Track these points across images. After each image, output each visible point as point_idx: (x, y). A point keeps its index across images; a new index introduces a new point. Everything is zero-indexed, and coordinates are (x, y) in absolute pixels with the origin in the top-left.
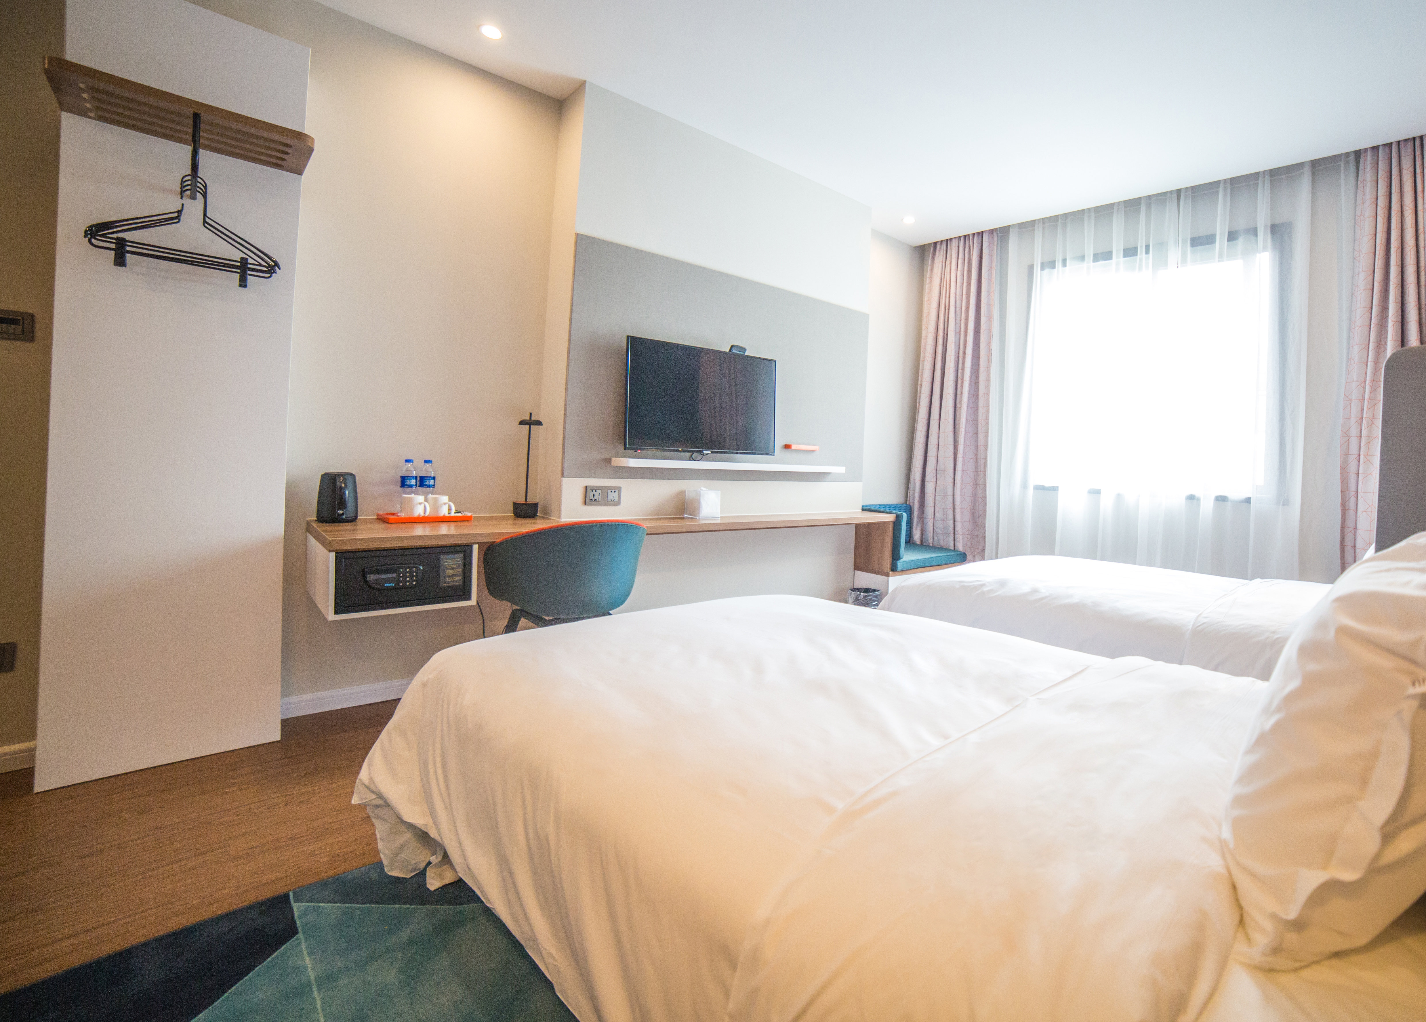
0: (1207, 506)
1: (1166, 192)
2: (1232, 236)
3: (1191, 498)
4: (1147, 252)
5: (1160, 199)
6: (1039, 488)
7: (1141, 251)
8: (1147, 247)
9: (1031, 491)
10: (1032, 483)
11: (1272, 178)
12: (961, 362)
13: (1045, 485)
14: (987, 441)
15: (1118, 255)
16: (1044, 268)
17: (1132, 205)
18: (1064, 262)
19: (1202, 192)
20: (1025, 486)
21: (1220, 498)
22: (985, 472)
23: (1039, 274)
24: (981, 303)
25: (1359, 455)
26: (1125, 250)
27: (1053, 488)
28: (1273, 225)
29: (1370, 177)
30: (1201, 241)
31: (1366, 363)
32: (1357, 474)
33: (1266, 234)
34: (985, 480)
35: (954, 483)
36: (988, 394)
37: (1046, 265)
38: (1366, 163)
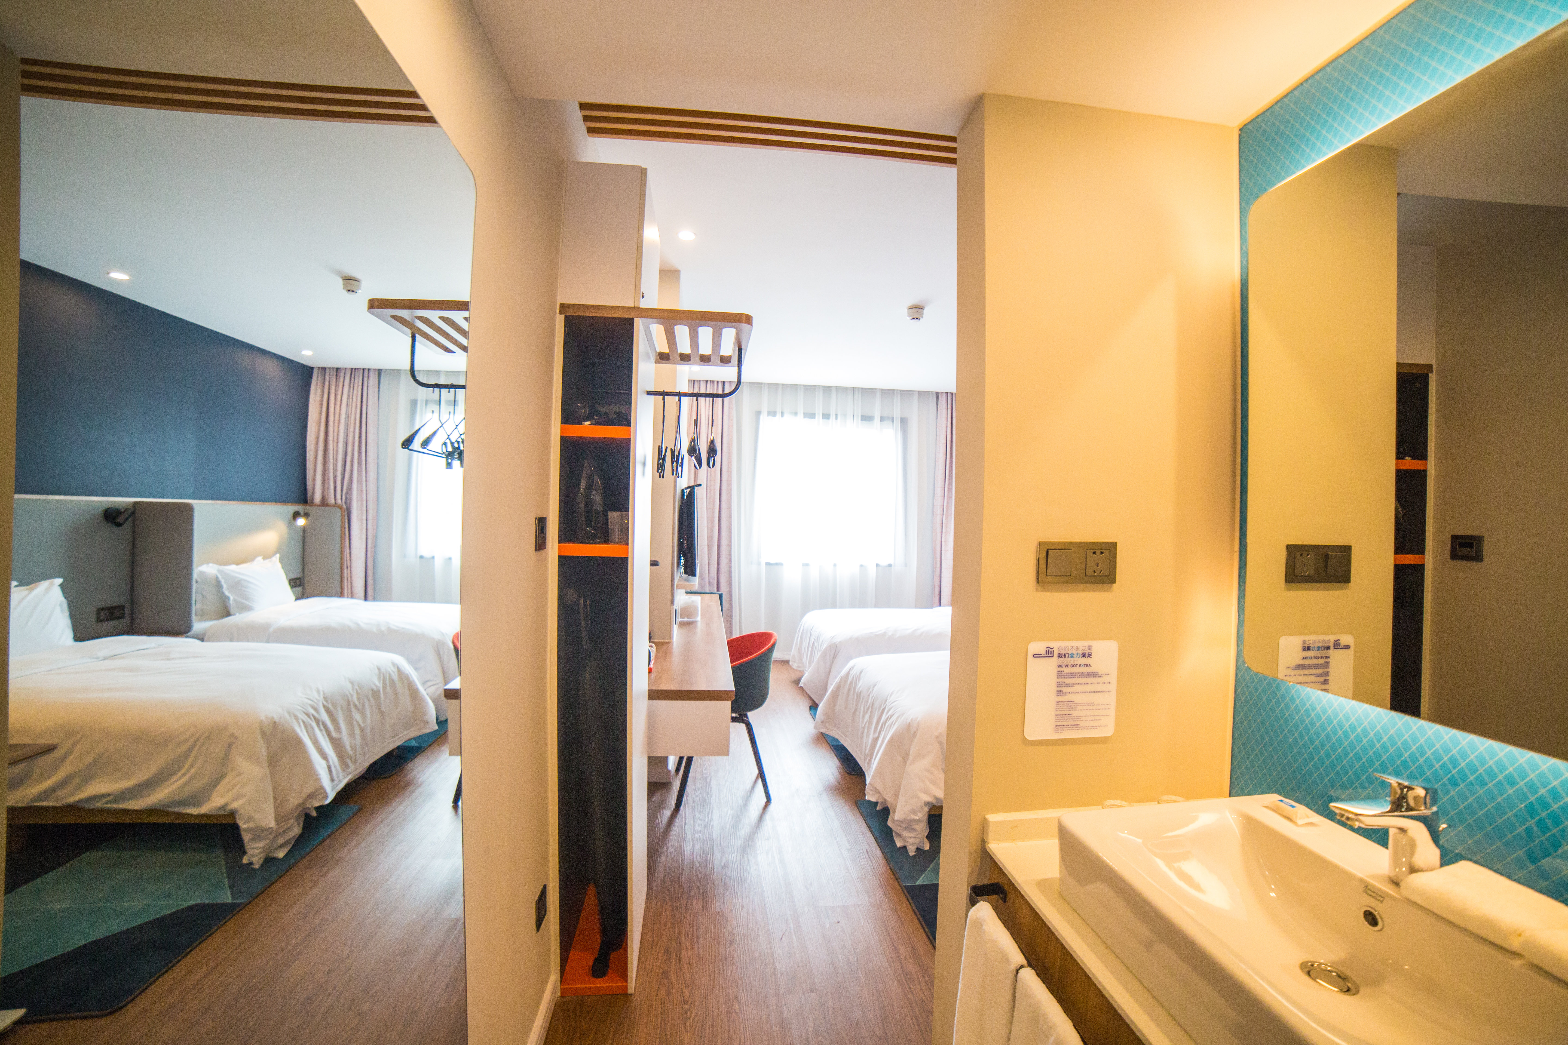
0: (872, 572)
2: (882, 419)
3: (861, 566)
4: (836, 418)
6: (768, 564)
7: (833, 417)
8: (836, 415)
9: (764, 566)
10: (763, 561)
11: (901, 394)
12: (711, 475)
13: (772, 562)
14: (730, 532)
15: (819, 417)
16: (768, 415)
17: (827, 389)
18: (782, 414)
19: (867, 392)
20: (759, 564)
21: (877, 565)
22: (730, 555)
23: (764, 418)
24: (724, 433)
25: (941, 541)
26: (823, 414)
27: (777, 564)
28: (901, 418)
29: (944, 406)
30: (867, 418)
31: (944, 496)
32: (941, 550)
33: (898, 422)
34: (730, 561)
35: (709, 564)
36: (731, 499)
37: (769, 413)
38: (943, 399)
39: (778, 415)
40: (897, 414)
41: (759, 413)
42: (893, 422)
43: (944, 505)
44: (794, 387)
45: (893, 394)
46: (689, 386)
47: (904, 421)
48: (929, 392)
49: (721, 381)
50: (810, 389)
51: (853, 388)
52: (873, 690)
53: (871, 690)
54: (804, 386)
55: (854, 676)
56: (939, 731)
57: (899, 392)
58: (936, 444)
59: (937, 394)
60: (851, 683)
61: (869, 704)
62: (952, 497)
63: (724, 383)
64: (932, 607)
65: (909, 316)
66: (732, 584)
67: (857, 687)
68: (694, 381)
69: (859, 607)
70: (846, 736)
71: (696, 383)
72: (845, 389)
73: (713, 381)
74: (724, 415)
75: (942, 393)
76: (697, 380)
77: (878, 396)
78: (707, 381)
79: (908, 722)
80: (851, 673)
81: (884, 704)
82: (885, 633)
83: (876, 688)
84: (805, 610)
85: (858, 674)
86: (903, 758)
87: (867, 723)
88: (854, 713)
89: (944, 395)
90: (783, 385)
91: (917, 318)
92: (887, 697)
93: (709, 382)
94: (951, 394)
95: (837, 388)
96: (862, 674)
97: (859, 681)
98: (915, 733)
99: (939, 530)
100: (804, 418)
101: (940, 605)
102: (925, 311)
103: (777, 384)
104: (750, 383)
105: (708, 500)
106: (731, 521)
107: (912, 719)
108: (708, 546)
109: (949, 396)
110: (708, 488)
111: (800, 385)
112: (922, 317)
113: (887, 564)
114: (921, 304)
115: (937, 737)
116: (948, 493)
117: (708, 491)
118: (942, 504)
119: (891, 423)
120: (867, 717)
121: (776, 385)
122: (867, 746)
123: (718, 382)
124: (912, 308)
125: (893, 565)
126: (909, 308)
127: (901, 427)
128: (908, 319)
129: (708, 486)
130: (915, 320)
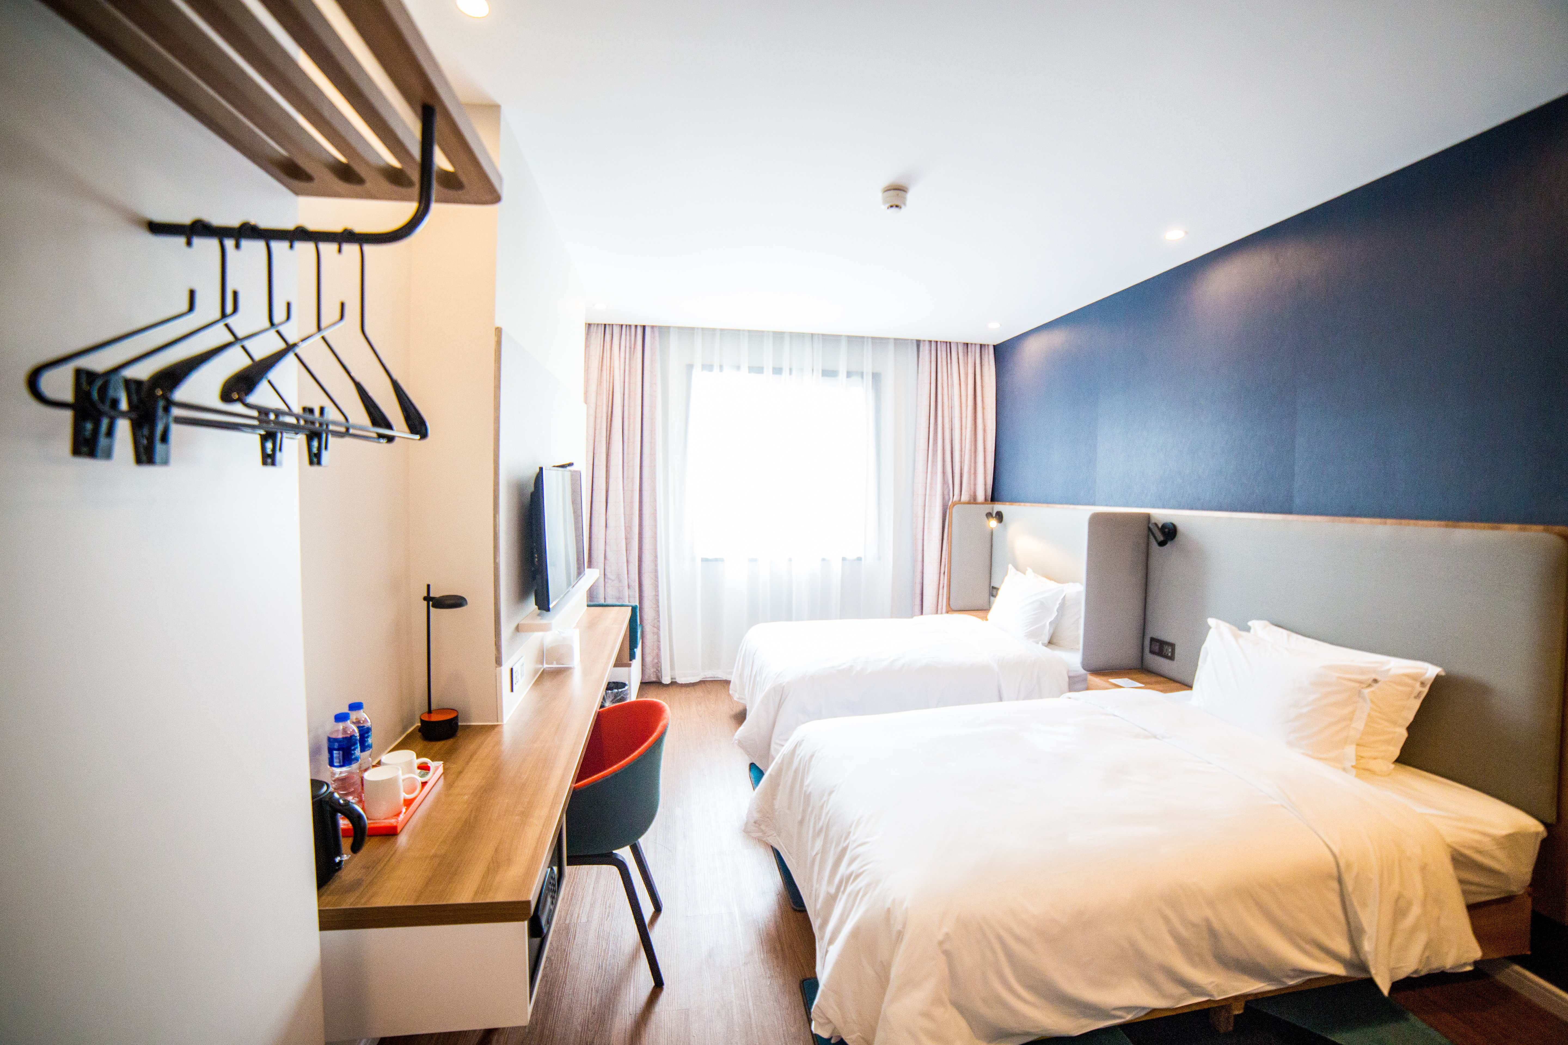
0: (837, 568)
1: (782, 332)
2: (849, 374)
3: (823, 560)
4: (791, 373)
5: (798, 337)
6: (704, 560)
7: (786, 372)
8: (791, 370)
9: (699, 563)
10: (699, 556)
11: (872, 342)
12: (628, 447)
13: (710, 557)
14: (655, 521)
15: (768, 371)
16: (703, 370)
17: (778, 336)
18: (721, 368)
19: (829, 340)
20: (693, 560)
21: (844, 559)
22: (655, 549)
23: (697, 372)
24: (645, 393)
25: (924, 528)
26: (774, 368)
27: (716, 560)
28: (873, 374)
29: (927, 358)
30: (829, 373)
31: (927, 472)
32: (923, 540)
33: (868, 378)
34: (656, 557)
35: (627, 562)
36: (655, 478)
37: (704, 367)
38: (925, 349)
39: (716, 369)
40: (868, 369)
41: (690, 367)
42: (862, 377)
43: (926, 483)
44: (736, 333)
45: (863, 341)
47: (876, 377)
48: (908, 340)
49: (641, 326)
50: (756, 336)
51: (812, 334)
52: (828, 800)
53: (825, 798)
54: (749, 331)
55: (800, 760)
56: (945, 930)
57: (870, 340)
58: (917, 406)
59: (918, 342)
60: (797, 769)
61: (821, 823)
62: (936, 473)
63: (644, 327)
64: (912, 616)
65: (885, 202)
66: (658, 587)
67: (806, 783)
68: (605, 325)
69: (821, 618)
71: (607, 327)
72: (801, 336)
73: (630, 326)
74: (645, 368)
75: (924, 341)
76: (609, 325)
77: (844, 344)
78: (622, 325)
79: (888, 904)
80: (798, 752)
81: (846, 838)
82: (852, 666)
83: (833, 800)
84: (754, 619)
85: (807, 758)
86: (877, 973)
87: (819, 856)
88: (801, 822)
89: (927, 344)
90: (722, 330)
91: (897, 206)
93: (624, 327)
94: (935, 344)
95: (792, 335)
97: (808, 772)
98: (900, 935)
99: (920, 514)
100: (749, 372)
101: (922, 613)
102: (910, 196)
103: (714, 330)
104: (680, 328)
105: (625, 479)
106: (656, 507)
107: (894, 899)
109: (933, 344)
110: (625, 464)
111: (744, 331)
112: (905, 204)
113: (855, 556)
114: (902, 182)
115: (941, 943)
116: (932, 468)
117: (625, 468)
119: (860, 379)
120: (819, 844)
123: (636, 326)
124: (889, 189)
125: (863, 559)
126: (885, 188)
127: (872, 384)
128: (884, 207)
129: (625, 461)
130: (894, 209)
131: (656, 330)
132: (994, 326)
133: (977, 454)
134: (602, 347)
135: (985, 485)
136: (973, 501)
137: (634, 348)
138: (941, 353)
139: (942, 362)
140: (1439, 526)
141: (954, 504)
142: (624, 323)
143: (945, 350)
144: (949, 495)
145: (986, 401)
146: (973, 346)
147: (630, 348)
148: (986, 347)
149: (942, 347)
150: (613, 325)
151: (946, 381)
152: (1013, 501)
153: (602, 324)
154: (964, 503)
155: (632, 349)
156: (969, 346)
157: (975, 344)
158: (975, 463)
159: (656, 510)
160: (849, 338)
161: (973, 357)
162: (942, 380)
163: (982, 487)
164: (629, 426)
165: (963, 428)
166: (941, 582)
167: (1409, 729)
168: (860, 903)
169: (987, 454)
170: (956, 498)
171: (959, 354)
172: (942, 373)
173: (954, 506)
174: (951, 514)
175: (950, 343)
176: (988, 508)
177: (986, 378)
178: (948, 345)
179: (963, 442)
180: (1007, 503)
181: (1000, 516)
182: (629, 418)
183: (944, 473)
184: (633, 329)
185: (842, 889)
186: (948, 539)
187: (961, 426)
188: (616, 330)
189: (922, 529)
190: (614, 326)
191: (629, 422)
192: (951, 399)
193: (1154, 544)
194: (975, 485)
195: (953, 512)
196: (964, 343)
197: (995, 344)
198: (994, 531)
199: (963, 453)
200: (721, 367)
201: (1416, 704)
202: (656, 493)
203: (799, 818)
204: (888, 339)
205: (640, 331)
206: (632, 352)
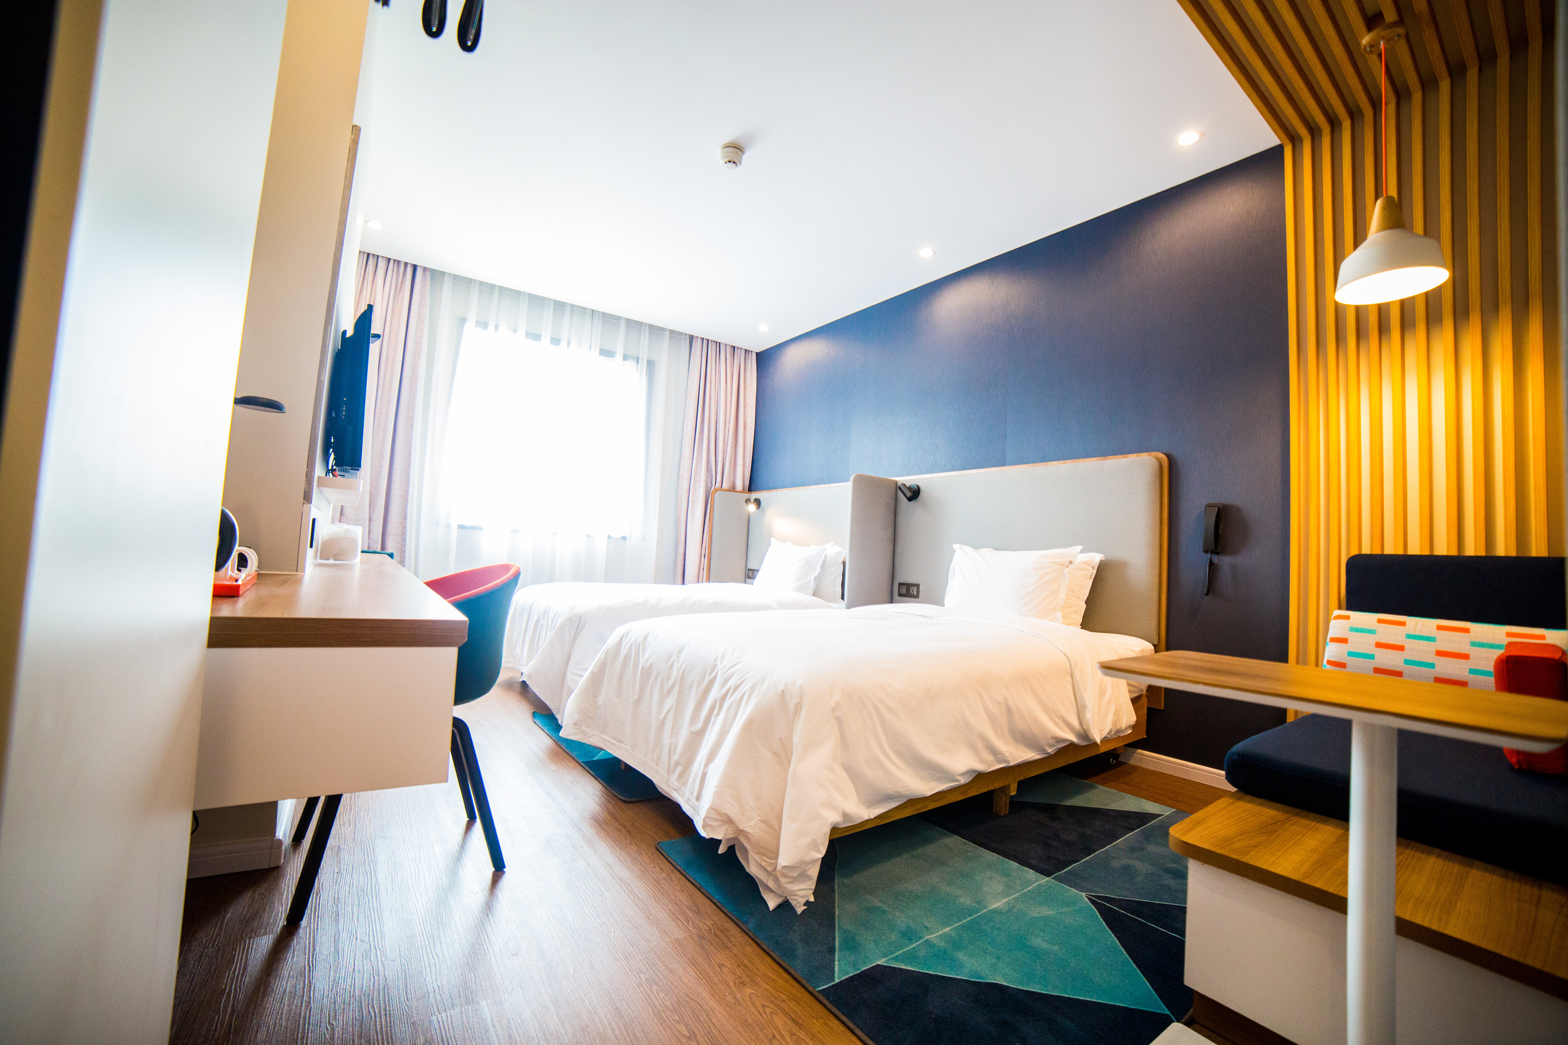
0: (602, 543)
1: (563, 303)
2: (625, 357)
3: (588, 536)
4: (569, 345)
5: (579, 310)
6: (461, 527)
7: (563, 343)
8: (569, 343)
9: (454, 529)
10: (454, 524)
11: (650, 330)
12: (383, 392)
13: (467, 524)
14: (408, 478)
15: (546, 339)
16: (476, 325)
17: (559, 306)
19: (610, 320)
20: (448, 526)
21: (609, 537)
22: (405, 509)
23: (470, 327)
24: (409, 336)
25: (687, 511)
26: (552, 338)
27: (474, 528)
28: (648, 361)
29: (699, 354)
30: (607, 353)
31: (693, 459)
32: (686, 522)
33: (643, 364)
34: (405, 517)
35: (370, 520)
36: (412, 430)
37: (478, 323)
38: (697, 345)
39: (491, 328)
40: (644, 356)
41: (463, 320)
42: (638, 362)
44: (516, 294)
45: (642, 326)
46: (358, 261)
47: (651, 364)
48: (682, 333)
49: (412, 264)
50: (536, 301)
51: (593, 310)
52: (678, 658)
53: (674, 657)
54: (530, 295)
56: (835, 699)
57: (647, 327)
58: (686, 396)
59: (692, 337)
60: (626, 658)
62: (701, 460)
63: (415, 267)
64: (674, 584)
65: (723, 157)
67: (642, 661)
68: (368, 254)
69: (586, 581)
70: (620, 741)
71: (371, 258)
72: (582, 310)
73: (399, 262)
74: (412, 311)
75: (697, 337)
77: (623, 326)
78: (389, 260)
79: (781, 688)
80: (624, 642)
81: (711, 673)
83: (683, 653)
86: (775, 754)
87: (673, 711)
88: (638, 702)
89: (700, 341)
90: (501, 288)
91: (734, 162)
92: (716, 660)
93: (392, 262)
94: (706, 342)
95: (572, 307)
96: (648, 640)
97: (644, 650)
98: (798, 707)
99: (685, 498)
100: (526, 337)
101: (683, 582)
104: (455, 276)
107: (786, 685)
108: (371, 494)
110: (377, 410)
111: (524, 293)
112: (741, 162)
113: (620, 536)
114: (740, 143)
116: (698, 456)
117: (377, 415)
118: (690, 468)
119: (635, 364)
120: (670, 702)
121: (492, 287)
122: (675, 748)
123: (406, 264)
124: (728, 146)
125: (628, 539)
126: (726, 144)
127: (646, 371)
128: (722, 162)
129: (377, 406)
130: (731, 165)
131: (428, 274)
132: (763, 328)
133: (737, 447)
134: (362, 278)
135: (744, 476)
136: (733, 489)
137: (401, 288)
138: (712, 351)
139: (711, 359)
140: (1096, 460)
141: (716, 490)
142: (393, 257)
143: (715, 349)
144: (712, 482)
145: (748, 401)
146: (739, 349)
147: (396, 287)
148: (750, 353)
149: (713, 346)
150: (378, 256)
151: (714, 377)
152: (770, 488)
153: (364, 252)
154: (725, 490)
155: (399, 288)
156: (736, 349)
157: (741, 348)
158: (735, 455)
159: (409, 466)
160: (628, 321)
161: (739, 360)
162: (711, 376)
163: (741, 478)
164: (386, 369)
165: (727, 422)
166: (702, 564)
167: (1086, 602)
168: (747, 703)
169: (746, 448)
170: (718, 485)
171: (727, 354)
172: (711, 369)
173: (716, 492)
174: (713, 499)
175: (720, 343)
176: (747, 496)
177: (748, 381)
178: (718, 344)
179: (727, 434)
180: (765, 491)
181: (758, 502)
182: (387, 362)
183: (708, 461)
184: (402, 266)
185: (716, 712)
186: (709, 523)
187: (726, 419)
188: (382, 263)
189: (685, 512)
190: (380, 258)
191: (386, 365)
192: (718, 394)
193: (903, 499)
194: (734, 475)
195: (716, 497)
196: (732, 346)
197: (758, 352)
198: (750, 516)
199: (726, 444)
200: (497, 327)
201: (1090, 583)
202: (411, 446)
203: (636, 697)
204: (663, 329)
205: (409, 270)
206: (398, 292)
